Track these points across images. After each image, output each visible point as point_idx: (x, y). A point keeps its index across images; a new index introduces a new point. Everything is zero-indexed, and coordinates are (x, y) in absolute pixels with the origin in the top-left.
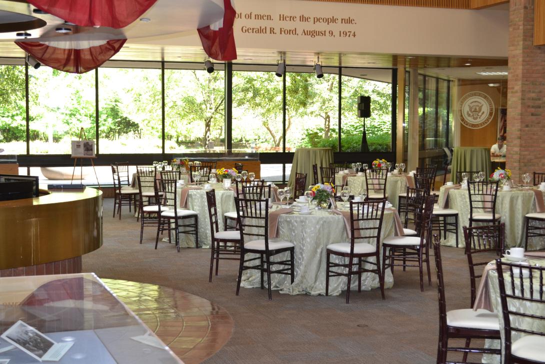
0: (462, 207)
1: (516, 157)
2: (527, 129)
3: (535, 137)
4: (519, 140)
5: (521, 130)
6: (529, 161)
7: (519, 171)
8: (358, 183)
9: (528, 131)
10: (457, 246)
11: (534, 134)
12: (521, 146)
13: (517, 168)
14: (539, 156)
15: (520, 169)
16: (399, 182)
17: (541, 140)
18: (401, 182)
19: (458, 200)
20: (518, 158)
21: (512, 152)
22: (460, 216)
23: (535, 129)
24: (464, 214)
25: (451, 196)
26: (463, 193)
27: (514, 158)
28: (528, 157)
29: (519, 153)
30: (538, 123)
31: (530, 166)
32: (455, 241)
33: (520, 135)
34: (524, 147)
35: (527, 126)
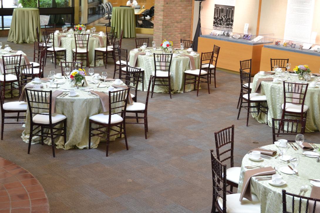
0: (147, 66)
1: (161, 22)
2: (167, 5)
3: (172, 10)
4: (163, 12)
5: (164, 6)
6: (168, 25)
7: (162, 31)
8: (69, 42)
9: (168, 7)
10: (143, 91)
11: (171, 9)
12: (164, 16)
13: (161, 29)
14: (173, 22)
15: (163, 30)
16: (95, 41)
17: (174, 12)
18: (96, 41)
19: (144, 62)
20: (162, 23)
21: (158, 19)
22: (145, 72)
23: (172, 5)
24: (148, 71)
25: (139, 59)
26: (147, 58)
27: (160, 23)
28: (168, 22)
29: (162, 20)
30: (173, 2)
31: (169, 28)
32: (142, 87)
33: (164, 9)
34: (166, 16)
35: (167, 4)
